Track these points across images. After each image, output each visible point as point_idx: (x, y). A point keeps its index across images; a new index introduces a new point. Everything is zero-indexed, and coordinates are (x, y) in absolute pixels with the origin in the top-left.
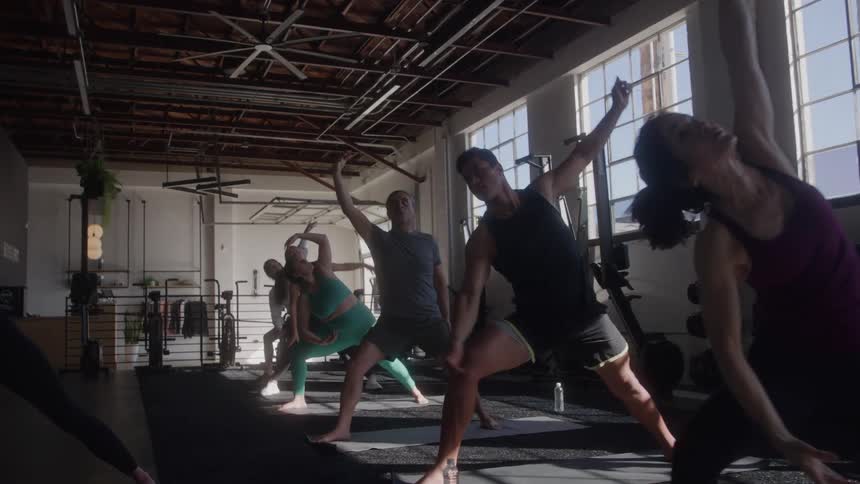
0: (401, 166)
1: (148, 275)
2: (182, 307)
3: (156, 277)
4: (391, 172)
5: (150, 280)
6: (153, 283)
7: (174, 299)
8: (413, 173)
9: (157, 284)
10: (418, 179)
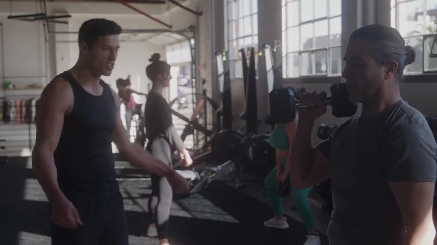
0: (184, 4)
1: (6, 80)
2: (34, 103)
3: (13, 81)
4: (177, 8)
5: (9, 83)
6: (11, 86)
7: (28, 98)
8: (194, 9)
9: (14, 86)
10: (198, 14)
